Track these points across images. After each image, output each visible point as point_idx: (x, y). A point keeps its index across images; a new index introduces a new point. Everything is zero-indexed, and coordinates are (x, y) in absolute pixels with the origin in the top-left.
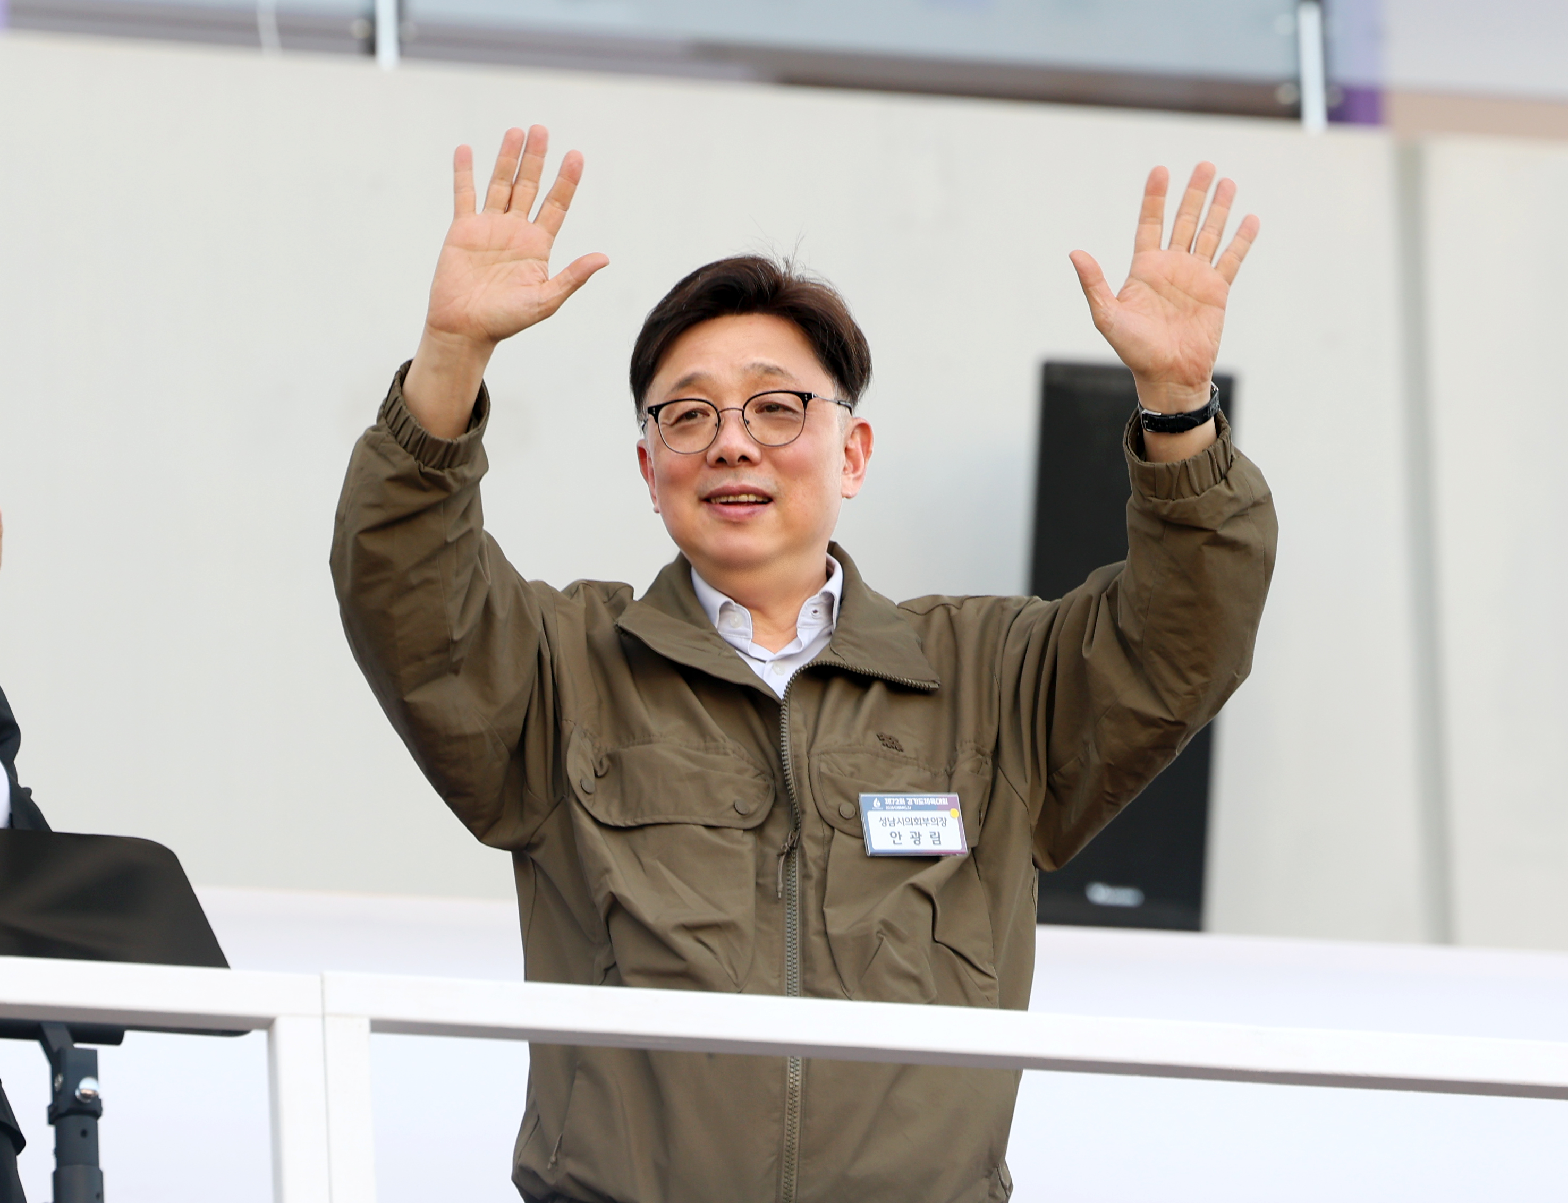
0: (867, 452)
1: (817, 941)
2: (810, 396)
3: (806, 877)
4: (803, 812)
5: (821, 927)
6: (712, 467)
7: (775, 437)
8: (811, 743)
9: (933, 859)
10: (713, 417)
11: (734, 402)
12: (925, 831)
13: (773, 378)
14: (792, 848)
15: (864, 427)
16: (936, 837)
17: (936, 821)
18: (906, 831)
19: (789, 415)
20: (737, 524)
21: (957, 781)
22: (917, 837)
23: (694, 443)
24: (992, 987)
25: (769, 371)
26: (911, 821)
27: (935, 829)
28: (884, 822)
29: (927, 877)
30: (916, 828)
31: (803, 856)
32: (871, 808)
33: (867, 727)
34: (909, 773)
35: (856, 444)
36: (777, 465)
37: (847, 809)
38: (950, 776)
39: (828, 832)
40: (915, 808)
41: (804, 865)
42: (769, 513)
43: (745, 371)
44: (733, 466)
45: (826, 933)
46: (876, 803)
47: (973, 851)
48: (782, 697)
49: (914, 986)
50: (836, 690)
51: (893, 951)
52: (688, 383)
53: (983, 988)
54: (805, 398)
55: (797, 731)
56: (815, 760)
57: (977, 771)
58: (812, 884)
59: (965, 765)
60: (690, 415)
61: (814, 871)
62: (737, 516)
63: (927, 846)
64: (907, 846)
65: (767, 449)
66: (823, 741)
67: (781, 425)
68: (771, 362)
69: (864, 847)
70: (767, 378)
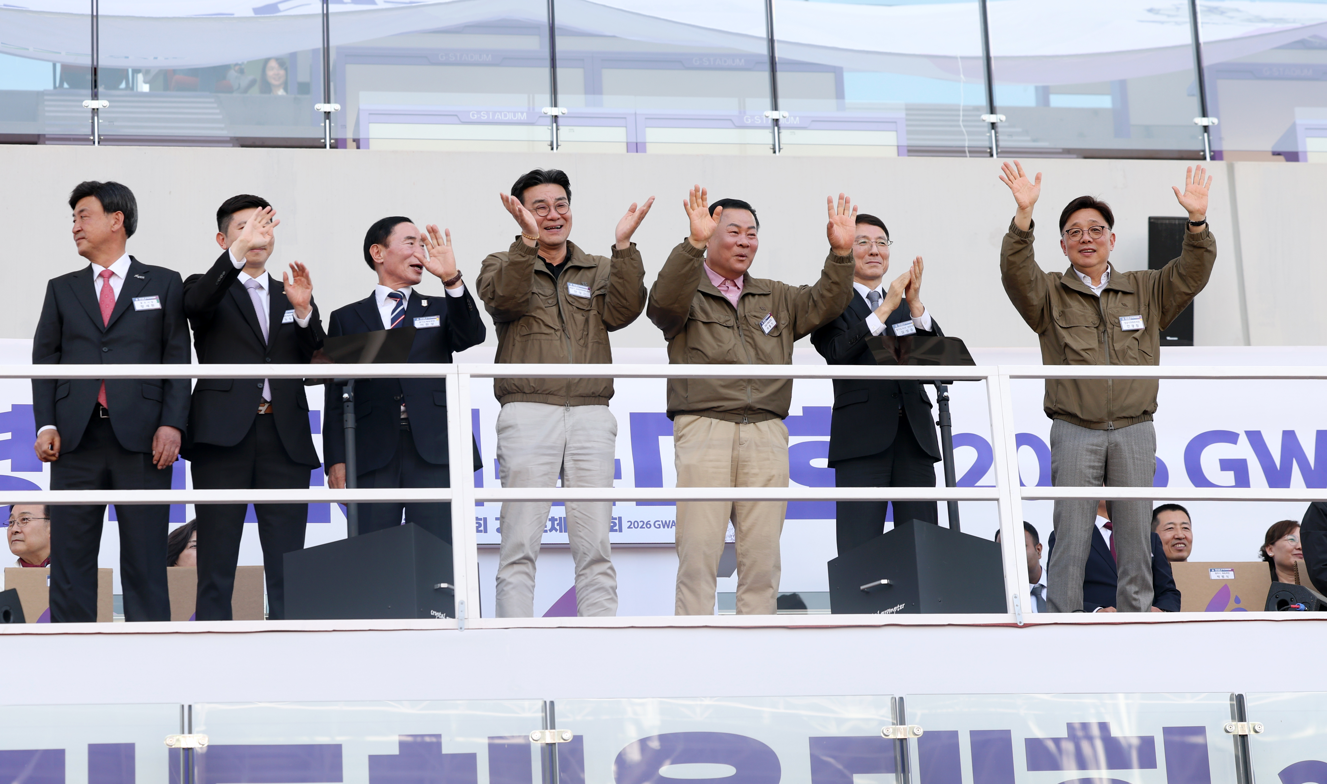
0: (1115, 241)
1: (1112, 351)
2: (1104, 227)
3: (1108, 337)
4: (1107, 322)
5: (1113, 348)
6: (1081, 244)
7: (1096, 237)
8: (1107, 307)
9: (1137, 330)
10: (1081, 232)
11: (1085, 229)
12: (1135, 324)
13: (1095, 223)
14: (1105, 331)
15: (1114, 235)
16: (1137, 325)
17: (1137, 322)
18: (1130, 324)
19: (1098, 231)
20: (1088, 257)
21: (1141, 312)
22: (1133, 326)
23: (1077, 239)
24: (1152, 359)
25: (1094, 221)
26: (1131, 322)
27: (1137, 324)
28: (1125, 323)
29: (1137, 335)
30: (1133, 324)
31: (1107, 332)
32: (1122, 320)
33: (1119, 302)
34: (1130, 311)
35: (1112, 239)
36: (1096, 243)
37: (1117, 321)
38: (1139, 311)
39: (1113, 326)
40: (1132, 319)
41: (1108, 334)
42: (1095, 254)
43: (1088, 222)
44: (1087, 244)
45: (1114, 349)
46: (1123, 319)
47: (1146, 328)
48: (1099, 295)
49: (1135, 360)
50: (1111, 294)
51: (1130, 352)
52: (1075, 225)
53: (1150, 359)
54: (1103, 227)
55: (1103, 304)
56: (1108, 310)
57: (1145, 309)
58: (1110, 338)
59: (1142, 308)
60: (1075, 232)
61: (1110, 336)
62: (1088, 255)
63: (1135, 328)
64: (1131, 328)
65: (1094, 239)
66: (1109, 306)
67: (1097, 234)
68: (1094, 219)
69: (1121, 329)
70: (1093, 223)
